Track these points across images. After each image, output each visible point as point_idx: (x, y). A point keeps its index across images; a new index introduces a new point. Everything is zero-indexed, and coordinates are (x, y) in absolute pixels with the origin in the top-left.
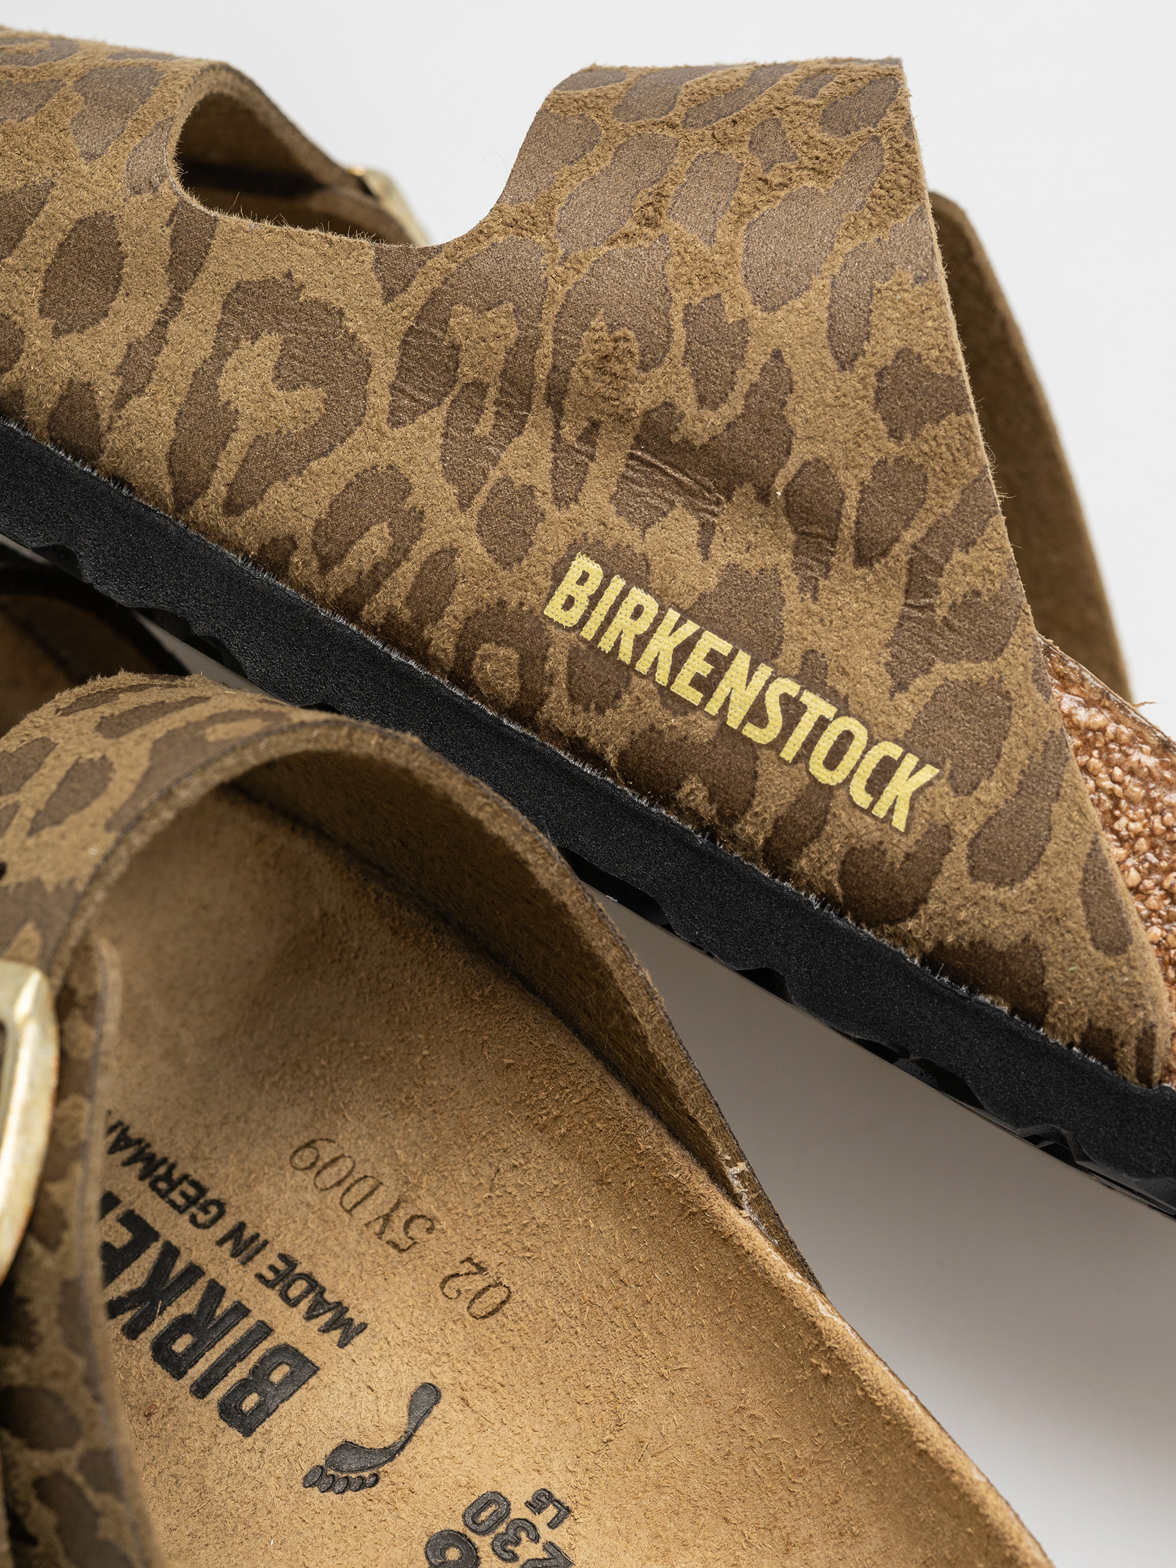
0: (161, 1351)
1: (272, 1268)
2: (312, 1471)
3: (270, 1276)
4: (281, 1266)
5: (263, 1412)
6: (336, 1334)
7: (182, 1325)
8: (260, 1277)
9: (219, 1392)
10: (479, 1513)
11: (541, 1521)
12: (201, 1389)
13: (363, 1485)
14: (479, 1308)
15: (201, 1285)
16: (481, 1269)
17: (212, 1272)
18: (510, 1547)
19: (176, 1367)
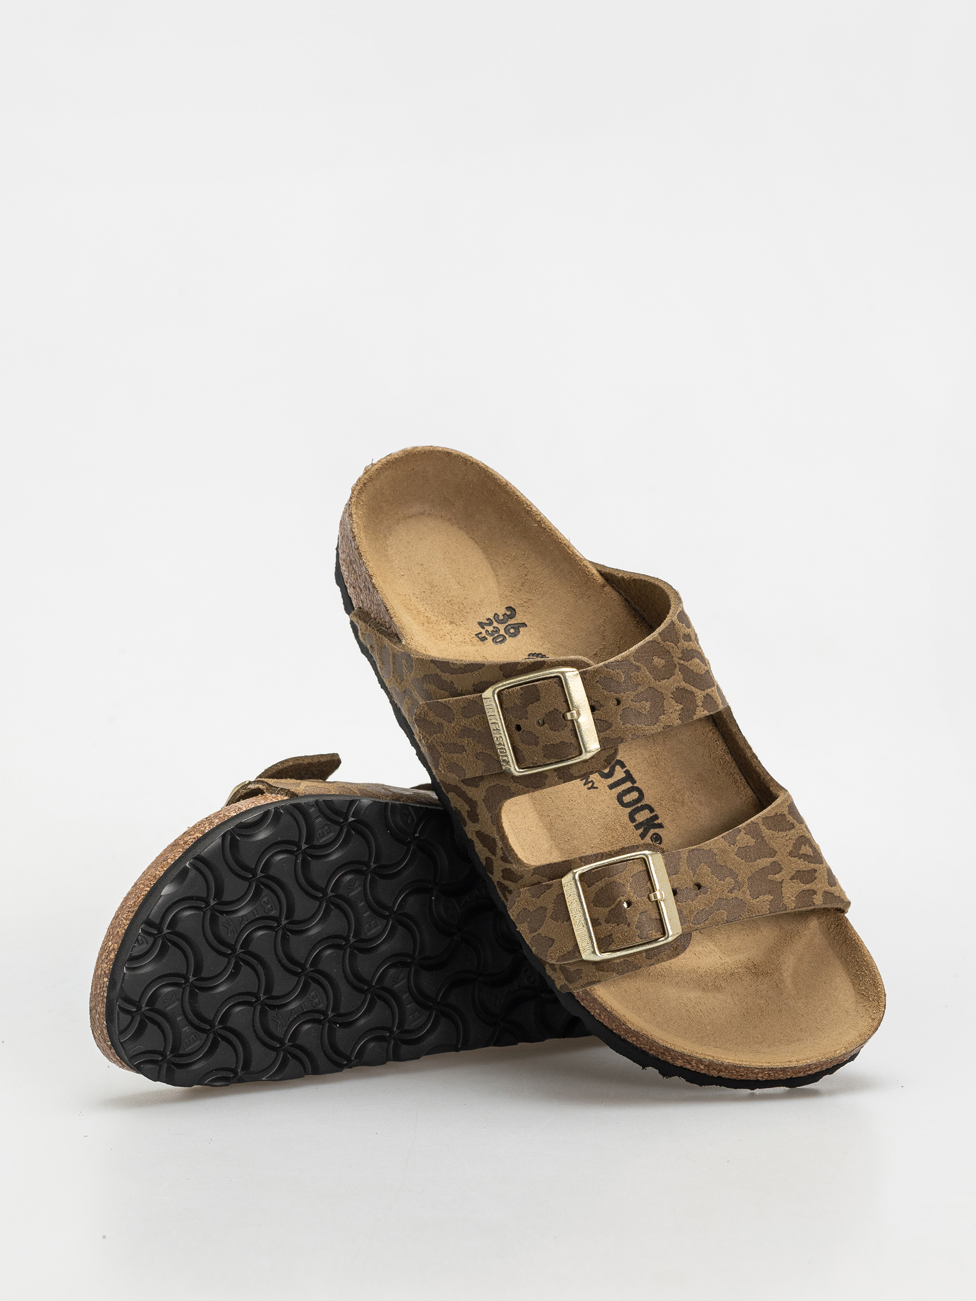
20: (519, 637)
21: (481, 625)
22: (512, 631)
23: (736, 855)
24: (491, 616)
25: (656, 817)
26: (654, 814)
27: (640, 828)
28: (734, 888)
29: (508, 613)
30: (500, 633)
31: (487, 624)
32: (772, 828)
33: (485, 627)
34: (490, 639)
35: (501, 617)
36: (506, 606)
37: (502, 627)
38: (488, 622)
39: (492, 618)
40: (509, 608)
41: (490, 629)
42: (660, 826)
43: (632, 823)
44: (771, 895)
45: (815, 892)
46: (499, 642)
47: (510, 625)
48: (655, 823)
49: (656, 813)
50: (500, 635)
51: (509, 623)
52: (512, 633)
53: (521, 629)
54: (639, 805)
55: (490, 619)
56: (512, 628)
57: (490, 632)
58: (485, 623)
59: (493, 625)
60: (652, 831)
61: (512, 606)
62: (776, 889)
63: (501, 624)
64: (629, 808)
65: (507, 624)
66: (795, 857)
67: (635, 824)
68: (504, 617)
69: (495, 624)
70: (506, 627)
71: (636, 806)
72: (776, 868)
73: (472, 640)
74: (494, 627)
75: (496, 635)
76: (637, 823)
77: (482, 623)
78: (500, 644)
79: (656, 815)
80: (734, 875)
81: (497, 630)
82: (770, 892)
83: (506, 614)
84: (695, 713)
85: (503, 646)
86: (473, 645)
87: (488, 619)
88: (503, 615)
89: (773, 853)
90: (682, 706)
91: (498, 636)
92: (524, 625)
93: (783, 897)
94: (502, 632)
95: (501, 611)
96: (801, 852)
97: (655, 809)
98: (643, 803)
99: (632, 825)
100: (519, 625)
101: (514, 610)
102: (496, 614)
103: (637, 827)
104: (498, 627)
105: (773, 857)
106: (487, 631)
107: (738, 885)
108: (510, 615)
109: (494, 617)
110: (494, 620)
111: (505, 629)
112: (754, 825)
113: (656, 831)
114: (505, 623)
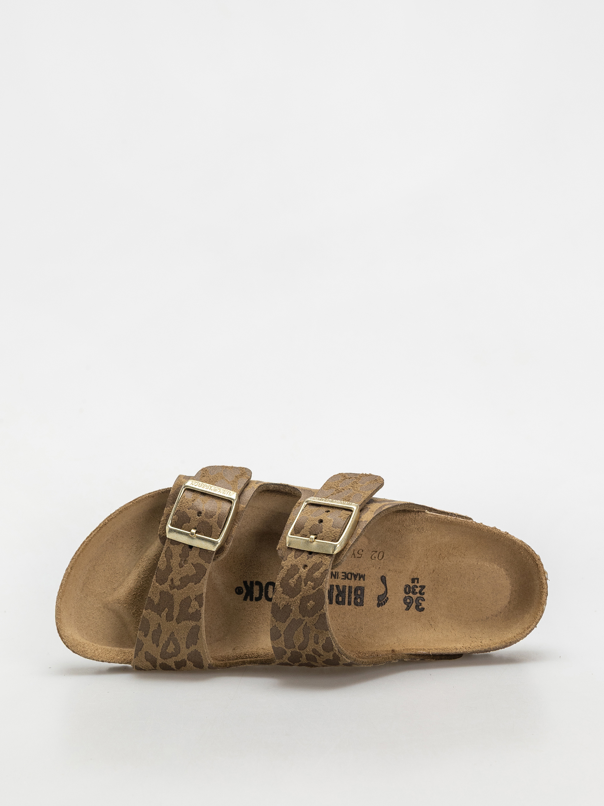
0: (338, 603)
1: (343, 576)
2: (377, 604)
3: (343, 577)
4: (344, 574)
5: (362, 601)
6: (362, 579)
7: (337, 596)
8: (342, 579)
9: (352, 603)
10: (406, 591)
11: (416, 584)
12: (349, 604)
13: (386, 601)
14: (380, 558)
15: (335, 588)
16: (376, 552)
17: (335, 584)
18: (415, 592)
19: (343, 603)
20: (402, 602)
21: (423, 587)
22: (408, 601)
23: (189, 596)
24: (425, 596)
25: (251, 600)
26: (254, 599)
27: (250, 585)
28: (172, 583)
29: (420, 607)
30: (411, 593)
31: (421, 591)
32: (192, 630)
33: (420, 588)
34: (411, 585)
35: (420, 601)
36: (425, 609)
37: (414, 597)
38: (422, 592)
39: (423, 596)
40: (423, 609)
41: (417, 590)
42: (245, 599)
43: (256, 582)
44: (157, 604)
45: (146, 635)
46: (406, 588)
47: (413, 602)
48: (248, 596)
49: (254, 601)
50: (410, 593)
51: (414, 603)
52: (406, 600)
53: (406, 606)
54: (263, 593)
55: (423, 595)
56: (410, 602)
57: (415, 588)
58: (423, 590)
59: (418, 594)
60: (245, 591)
61: (423, 612)
62: (158, 609)
63: (417, 598)
64: (265, 585)
65: (414, 601)
66: (170, 636)
67: (254, 583)
68: (419, 603)
69: (418, 595)
70: (413, 599)
71: (264, 591)
72: (169, 618)
73: (416, 574)
74: (417, 593)
75: (411, 590)
76: (254, 585)
77: (424, 589)
78: (404, 588)
79: (253, 600)
80: (179, 588)
81: (414, 593)
82: (158, 604)
83: (421, 605)
84: (273, 616)
85: (402, 589)
86: (412, 572)
87: (424, 594)
88: (421, 604)
89: (178, 621)
90: (281, 609)
91: (410, 590)
92: (408, 609)
93: (152, 611)
94: (411, 595)
95: (424, 604)
96: (171, 643)
97: (256, 602)
98: (263, 597)
99: (255, 580)
100: (409, 607)
101: (420, 611)
102: (424, 600)
103: (252, 583)
104: (416, 595)
105: (176, 619)
106: (417, 587)
107: (172, 587)
108: (418, 607)
109: (423, 598)
110: (421, 596)
111: (412, 598)
112: (199, 619)
113: (244, 594)
114: (416, 600)
